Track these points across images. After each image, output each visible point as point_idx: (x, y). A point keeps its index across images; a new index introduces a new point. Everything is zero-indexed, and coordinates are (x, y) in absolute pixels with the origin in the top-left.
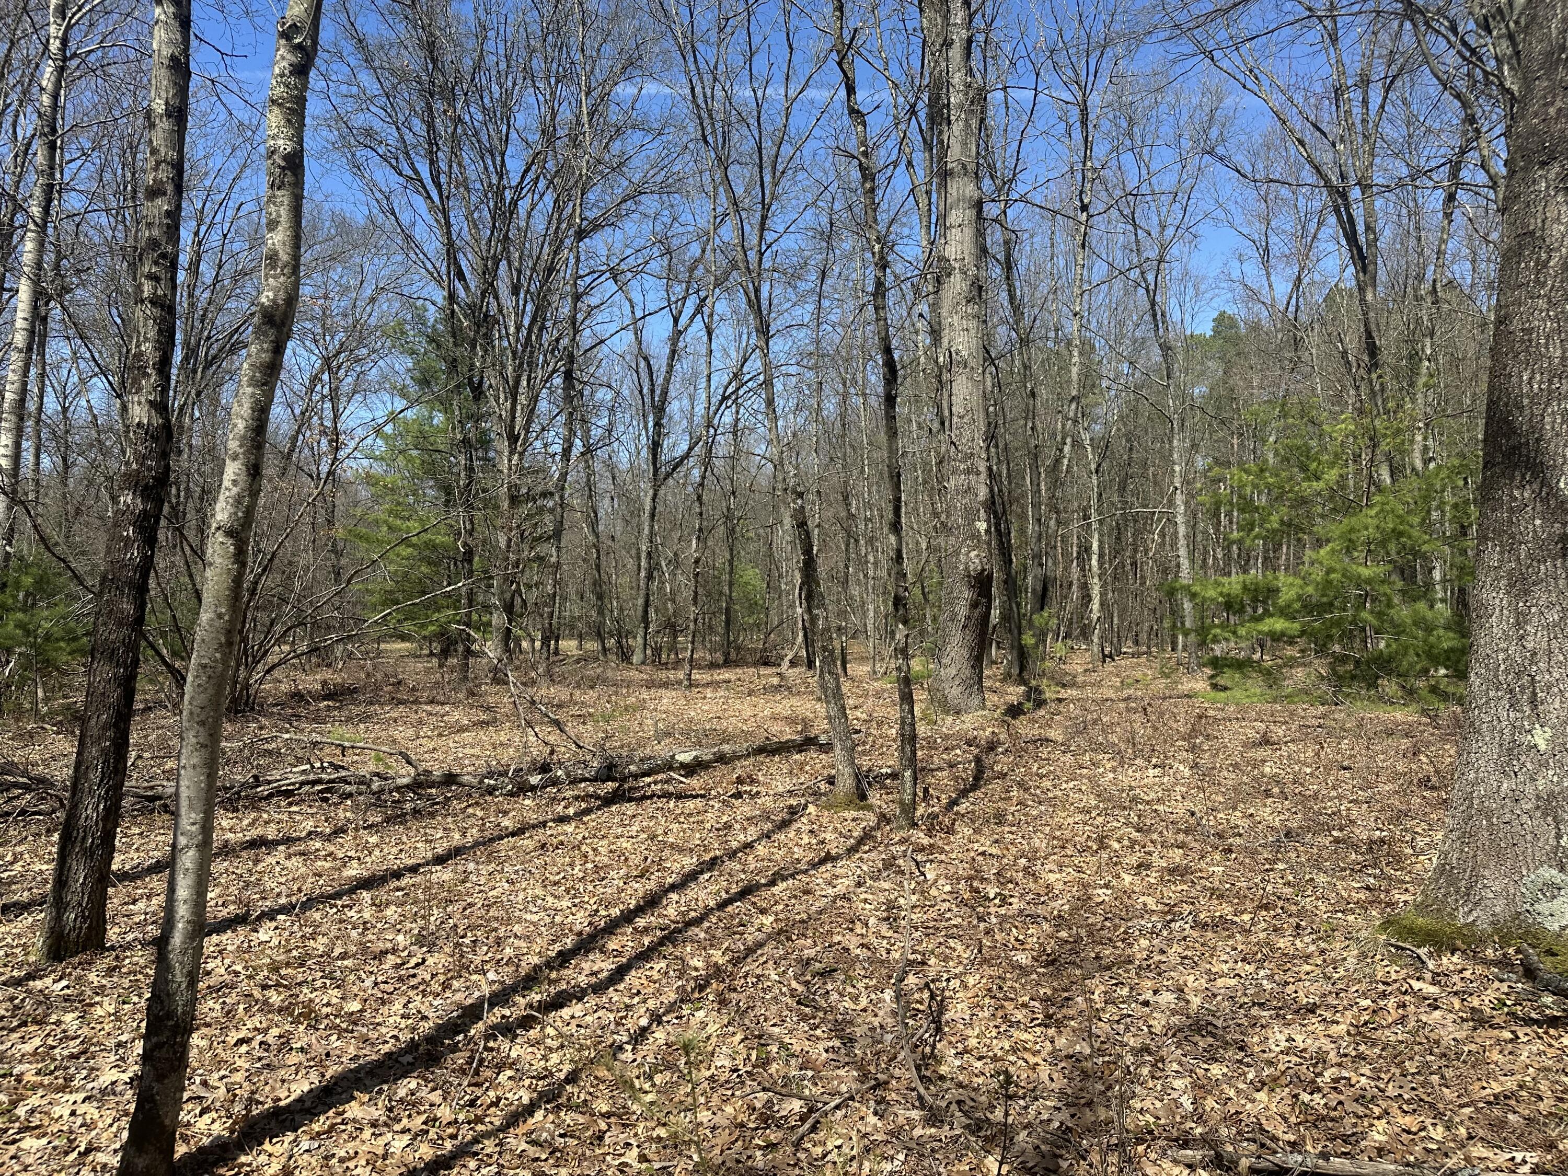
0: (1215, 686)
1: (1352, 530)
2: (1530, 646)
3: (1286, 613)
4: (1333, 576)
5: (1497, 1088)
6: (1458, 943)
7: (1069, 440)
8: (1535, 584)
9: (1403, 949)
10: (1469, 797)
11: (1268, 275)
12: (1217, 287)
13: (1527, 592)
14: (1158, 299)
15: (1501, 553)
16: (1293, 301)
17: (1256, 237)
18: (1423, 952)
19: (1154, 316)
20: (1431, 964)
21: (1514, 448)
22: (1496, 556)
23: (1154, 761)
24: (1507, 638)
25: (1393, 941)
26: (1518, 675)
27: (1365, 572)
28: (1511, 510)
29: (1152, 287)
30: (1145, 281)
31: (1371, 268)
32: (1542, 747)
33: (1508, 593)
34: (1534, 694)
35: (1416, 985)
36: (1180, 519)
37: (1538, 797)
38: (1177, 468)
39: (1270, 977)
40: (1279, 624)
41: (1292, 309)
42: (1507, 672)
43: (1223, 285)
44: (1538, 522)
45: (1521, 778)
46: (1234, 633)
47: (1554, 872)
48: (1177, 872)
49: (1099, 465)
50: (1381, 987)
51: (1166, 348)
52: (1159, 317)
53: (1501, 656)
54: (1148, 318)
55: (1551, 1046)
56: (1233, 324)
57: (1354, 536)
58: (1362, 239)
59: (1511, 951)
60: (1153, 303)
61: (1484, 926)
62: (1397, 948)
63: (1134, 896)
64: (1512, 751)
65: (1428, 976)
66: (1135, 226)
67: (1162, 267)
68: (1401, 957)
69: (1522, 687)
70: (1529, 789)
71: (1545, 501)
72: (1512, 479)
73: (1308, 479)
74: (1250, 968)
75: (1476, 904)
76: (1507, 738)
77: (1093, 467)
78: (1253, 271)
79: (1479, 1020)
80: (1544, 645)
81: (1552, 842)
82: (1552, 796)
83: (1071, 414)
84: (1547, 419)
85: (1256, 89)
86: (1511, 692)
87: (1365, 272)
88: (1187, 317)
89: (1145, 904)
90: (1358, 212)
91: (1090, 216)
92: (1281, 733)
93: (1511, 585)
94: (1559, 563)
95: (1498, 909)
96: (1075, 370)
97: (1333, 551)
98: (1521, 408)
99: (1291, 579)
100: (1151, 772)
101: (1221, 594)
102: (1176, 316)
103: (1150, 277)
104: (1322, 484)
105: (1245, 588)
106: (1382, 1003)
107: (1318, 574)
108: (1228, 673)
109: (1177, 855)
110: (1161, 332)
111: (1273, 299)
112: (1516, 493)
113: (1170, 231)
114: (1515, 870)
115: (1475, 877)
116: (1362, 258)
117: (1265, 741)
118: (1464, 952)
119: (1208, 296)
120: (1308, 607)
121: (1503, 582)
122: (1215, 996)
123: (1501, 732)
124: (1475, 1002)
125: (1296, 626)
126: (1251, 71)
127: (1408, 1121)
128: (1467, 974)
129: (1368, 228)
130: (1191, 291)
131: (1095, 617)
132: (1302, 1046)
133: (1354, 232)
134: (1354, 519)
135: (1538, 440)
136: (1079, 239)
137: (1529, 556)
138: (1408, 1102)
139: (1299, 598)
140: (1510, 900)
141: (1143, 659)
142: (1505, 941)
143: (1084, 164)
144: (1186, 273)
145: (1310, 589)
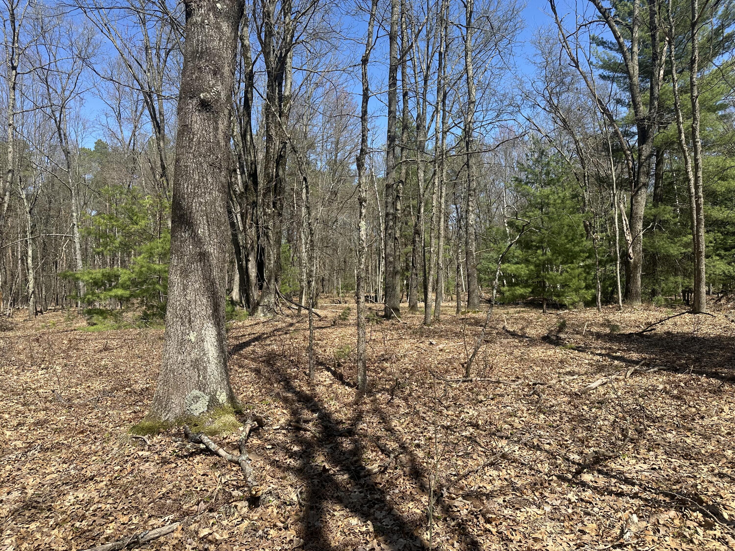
0: (89, 324)
1: (152, 248)
2: (188, 298)
3: (124, 287)
4: (143, 269)
5: (164, 490)
6: (162, 430)
7: (7, 193)
8: (190, 273)
9: (138, 438)
10: (166, 365)
11: (120, 126)
12: (94, 127)
13: (187, 276)
14: (62, 126)
15: (178, 259)
16: (132, 141)
17: (114, 106)
18: (145, 438)
19: (60, 135)
20: (149, 442)
21: (182, 215)
22: (176, 261)
23: (42, 366)
24: (180, 296)
25: (134, 435)
26: (184, 311)
27: (157, 267)
28: (181, 242)
29: (58, 119)
30: (54, 116)
31: (162, 132)
32: (193, 340)
33: (180, 276)
34: (190, 318)
35: (140, 453)
36: (76, 240)
37: (192, 361)
38: (75, 214)
39: (75, 468)
40: (120, 292)
41: (132, 144)
42: (180, 310)
43: (97, 126)
44: (191, 247)
45: (185, 354)
46: (98, 297)
47: (197, 391)
48: (39, 424)
49: (31, 209)
50: (126, 458)
51: (67, 153)
52: (62, 136)
53: (178, 303)
54: (57, 135)
55: (189, 465)
56: (105, 147)
57: (153, 251)
58: (158, 119)
59: (181, 428)
60: (59, 128)
61: (172, 420)
62: (136, 438)
63: (9, 443)
64: (182, 343)
65: (146, 448)
66: (48, 86)
67: (63, 110)
68: (136, 442)
69: (186, 316)
70: (188, 358)
71: (193, 238)
72: (181, 228)
73: (133, 224)
74: (65, 466)
75: (169, 411)
76: (180, 338)
77: (28, 209)
78: (113, 123)
79: (165, 461)
80: (194, 298)
81: (197, 379)
82: (197, 360)
83: (9, 179)
84: (194, 204)
85: (107, 33)
86: (182, 318)
87: (159, 133)
88: (79, 139)
89: (15, 446)
90: (156, 106)
91: (17, 74)
92: (115, 344)
93: (181, 273)
94: (199, 264)
95: (177, 411)
96: (10, 156)
97: (144, 258)
98: (184, 199)
99: (125, 271)
100: (40, 372)
101: (91, 278)
102: (73, 137)
103: (58, 115)
104: (139, 227)
105: (103, 275)
106: (125, 466)
107: (137, 269)
108: (95, 317)
109: (41, 415)
110: (64, 144)
111: (123, 138)
112: (183, 234)
113: (67, 93)
114: (183, 393)
115: (169, 399)
116: (158, 127)
117: (106, 349)
118: (163, 433)
119: (90, 130)
120: (134, 283)
121: (179, 272)
122: (43, 485)
123: (178, 336)
124: (164, 454)
125: (128, 292)
126: (106, 25)
127: (125, 519)
128: (163, 443)
129: (160, 114)
130: (81, 127)
131: (31, 291)
132: (82, 498)
133: (155, 114)
134: (152, 243)
135: (190, 213)
136: (11, 84)
137: (188, 261)
138: (127, 510)
139: (129, 279)
140: (181, 406)
141: (60, 312)
142: (180, 424)
143: (13, 44)
144: (78, 117)
145: (134, 275)
